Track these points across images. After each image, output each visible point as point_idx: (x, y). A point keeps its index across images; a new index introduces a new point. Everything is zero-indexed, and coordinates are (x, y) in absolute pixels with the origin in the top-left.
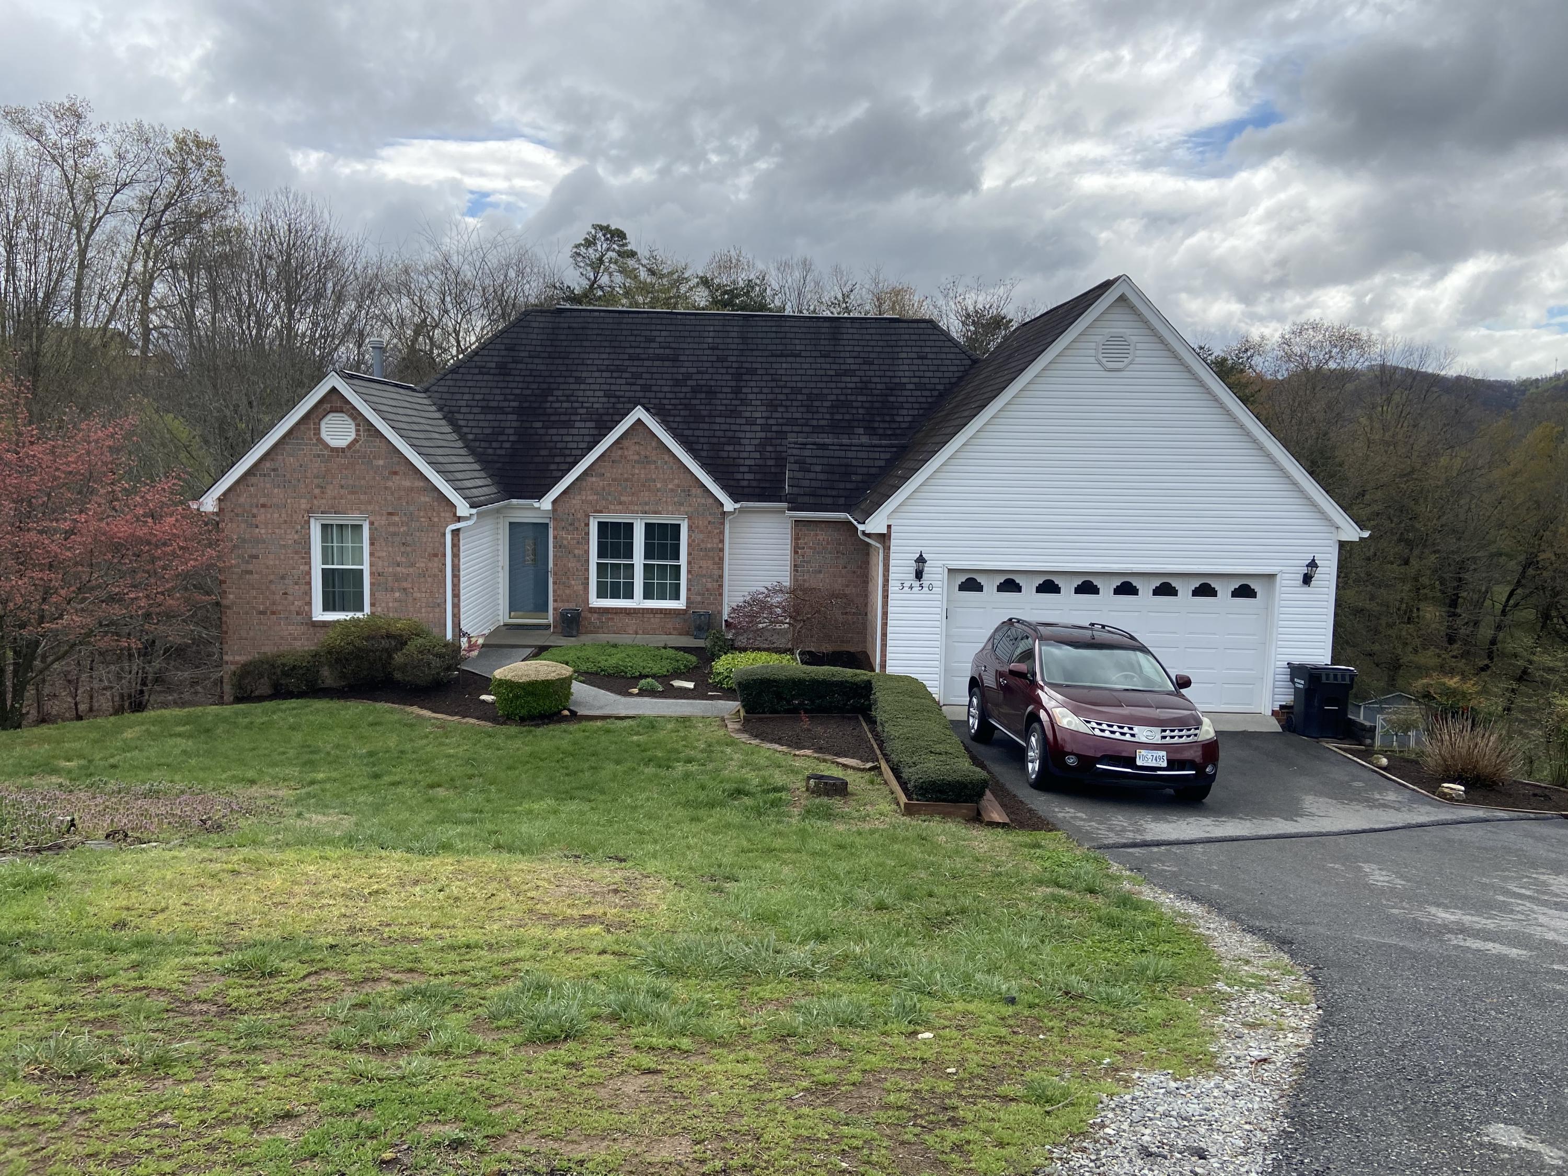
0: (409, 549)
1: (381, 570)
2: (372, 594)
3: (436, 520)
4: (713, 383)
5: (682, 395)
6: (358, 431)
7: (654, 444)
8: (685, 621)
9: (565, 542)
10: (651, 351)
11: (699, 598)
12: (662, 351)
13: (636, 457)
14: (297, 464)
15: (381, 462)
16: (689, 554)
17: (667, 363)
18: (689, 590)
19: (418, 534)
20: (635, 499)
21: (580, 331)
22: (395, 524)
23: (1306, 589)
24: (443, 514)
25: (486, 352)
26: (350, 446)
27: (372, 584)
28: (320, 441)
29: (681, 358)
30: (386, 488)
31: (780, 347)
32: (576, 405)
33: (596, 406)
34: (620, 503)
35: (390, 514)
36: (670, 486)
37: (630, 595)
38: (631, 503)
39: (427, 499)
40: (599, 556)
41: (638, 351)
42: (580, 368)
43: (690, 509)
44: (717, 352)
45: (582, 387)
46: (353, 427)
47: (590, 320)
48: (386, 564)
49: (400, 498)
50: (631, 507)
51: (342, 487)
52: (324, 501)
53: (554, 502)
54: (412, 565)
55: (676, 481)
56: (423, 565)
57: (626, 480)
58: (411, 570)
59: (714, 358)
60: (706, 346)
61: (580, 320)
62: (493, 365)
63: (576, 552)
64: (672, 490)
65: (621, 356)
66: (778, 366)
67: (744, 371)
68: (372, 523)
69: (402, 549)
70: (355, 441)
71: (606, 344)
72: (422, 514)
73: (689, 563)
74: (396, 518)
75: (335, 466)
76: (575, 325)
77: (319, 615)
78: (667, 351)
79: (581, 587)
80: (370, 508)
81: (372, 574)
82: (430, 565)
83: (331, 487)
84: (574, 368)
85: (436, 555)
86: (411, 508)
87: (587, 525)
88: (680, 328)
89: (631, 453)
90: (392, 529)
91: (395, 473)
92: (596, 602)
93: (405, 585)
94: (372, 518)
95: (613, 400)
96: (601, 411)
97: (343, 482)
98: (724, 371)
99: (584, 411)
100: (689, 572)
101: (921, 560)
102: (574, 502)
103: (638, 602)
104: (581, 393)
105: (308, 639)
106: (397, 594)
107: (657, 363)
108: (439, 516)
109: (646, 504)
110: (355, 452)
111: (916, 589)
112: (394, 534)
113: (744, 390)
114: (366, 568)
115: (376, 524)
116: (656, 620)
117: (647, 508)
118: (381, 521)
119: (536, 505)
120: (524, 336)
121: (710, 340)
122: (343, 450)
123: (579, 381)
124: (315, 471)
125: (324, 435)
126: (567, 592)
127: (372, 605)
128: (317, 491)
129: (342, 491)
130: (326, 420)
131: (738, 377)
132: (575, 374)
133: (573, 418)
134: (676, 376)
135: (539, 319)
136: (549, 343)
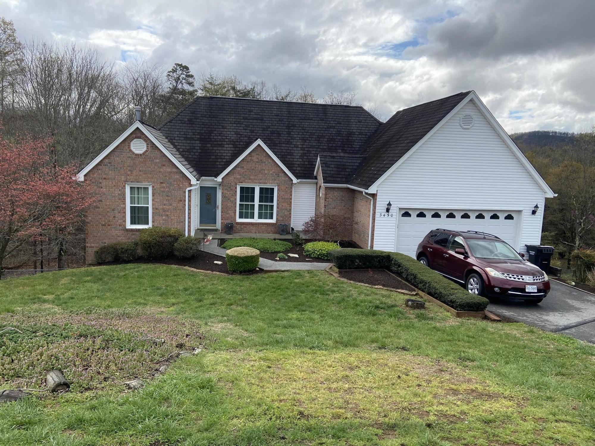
0: (169, 198)
1: (157, 207)
2: (153, 217)
3: (181, 185)
4: (279, 130)
5: (267, 135)
6: (147, 147)
7: (264, 155)
8: (275, 228)
9: (227, 195)
10: (252, 116)
11: (281, 219)
12: (256, 116)
13: (257, 160)
14: (120, 161)
15: (158, 161)
16: (278, 200)
17: (259, 121)
18: (277, 215)
19: (173, 192)
20: (256, 177)
21: (221, 107)
22: (163, 187)
23: (533, 216)
24: (184, 183)
25: (183, 114)
26: (144, 154)
27: (153, 213)
28: (131, 151)
29: (265, 119)
30: (160, 172)
31: (304, 116)
32: (224, 137)
33: (232, 138)
34: (250, 179)
35: (161, 183)
36: (271, 172)
37: (252, 217)
38: (255, 179)
39: (178, 177)
40: (241, 201)
41: (246, 116)
42: (223, 122)
43: (279, 182)
44: (278, 117)
45: (225, 130)
46: (145, 145)
47: (225, 102)
48: (159, 204)
49: (166, 176)
50: (255, 181)
51: (140, 171)
52: (132, 177)
53: (222, 179)
54: (171, 205)
55: (273, 171)
56: (175, 205)
57: (253, 170)
58: (170, 207)
59: (278, 120)
60: (274, 114)
61: (220, 102)
62: (187, 120)
63: (231, 199)
64: (272, 174)
65: (240, 118)
66: (304, 124)
67: (290, 125)
68: (153, 187)
69: (167, 198)
70: (146, 151)
71: (233, 112)
72: (175, 183)
73: (278, 204)
74: (164, 185)
75: (137, 162)
76: (218, 104)
77: (129, 226)
78: (259, 116)
79: (233, 214)
80: (153, 180)
81: (153, 208)
82: (178, 205)
83: (135, 171)
84: (221, 122)
85: (181, 201)
86: (171, 181)
87: (236, 188)
88: (262, 107)
89: (255, 158)
90: (162, 189)
91: (164, 165)
92: (239, 220)
93: (167, 213)
94: (153, 185)
95: (239, 136)
96: (234, 140)
97: (141, 169)
98: (282, 125)
99: (227, 140)
100: (278, 208)
101: (389, 204)
102: (231, 178)
103: (256, 220)
104: (225, 133)
105: (124, 237)
106: (164, 217)
107: (254, 121)
108: (183, 184)
109: (261, 180)
110: (146, 156)
111: (386, 216)
112: (163, 192)
113: (292, 133)
114: (150, 206)
115: (155, 187)
116: (264, 227)
117: (261, 181)
118: (157, 186)
119: (215, 179)
120: (198, 108)
121: (275, 112)
122: (141, 155)
123: (224, 127)
124: (128, 164)
125: (132, 148)
126: (227, 216)
127: (153, 222)
128: (129, 173)
129: (141, 173)
130: (133, 142)
131: (288, 127)
132: (221, 124)
133: (223, 143)
134: (263, 127)
135: (203, 101)
136: (208, 111)
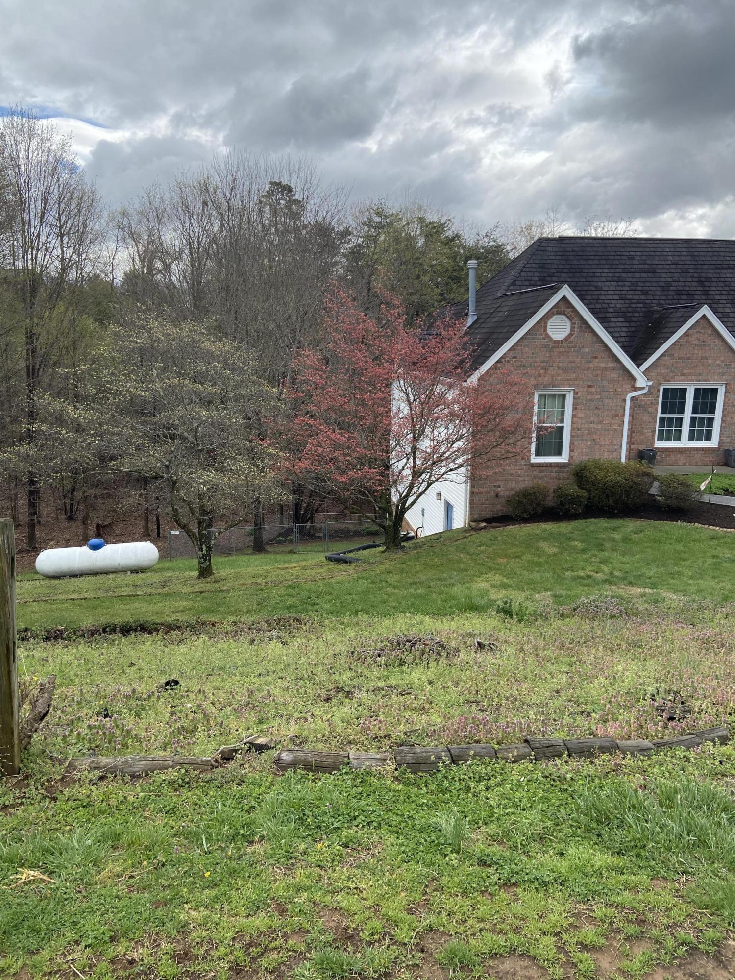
0: (600, 411)
1: (579, 427)
2: (572, 443)
3: (620, 390)
4: (688, 288)
5: (671, 297)
6: (572, 328)
8: (718, 455)
9: (643, 403)
10: (635, 266)
11: (728, 440)
12: (642, 266)
13: (697, 342)
14: (531, 353)
15: (587, 350)
16: (724, 409)
17: (650, 275)
18: (721, 434)
19: (606, 400)
20: (693, 371)
21: (581, 253)
22: (592, 394)
24: (624, 386)
25: (527, 270)
26: (566, 339)
27: (572, 436)
28: (547, 335)
29: (658, 271)
30: (588, 368)
31: (719, 262)
32: (604, 306)
33: (618, 306)
34: (683, 375)
35: (589, 387)
36: (718, 362)
37: (678, 439)
38: (691, 374)
39: (615, 376)
40: (662, 412)
41: (627, 266)
42: (594, 279)
43: (729, 378)
44: (679, 266)
45: (603, 293)
46: (569, 324)
47: (585, 245)
48: (583, 422)
49: (597, 376)
50: (690, 377)
51: (559, 368)
52: (546, 379)
54: (601, 422)
55: (722, 359)
56: (608, 422)
57: (688, 358)
58: (600, 426)
59: (680, 271)
60: (670, 262)
61: (578, 245)
62: (536, 279)
63: (650, 409)
64: (718, 365)
65: (618, 270)
66: (724, 275)
67: (703, 279)
68: (576, 394)
69: (596, 411)
70: (571, 335)
71: (604, 262)
72: (611, 386)
73: (723, 415)
74: (593, 390)
75: (556, 353)
76: (576, 249)
77: (535, 459)
78: (646, 266)
79: (650, 434)
80: (576, 383)
81: (572, 429)
82: (613, 422)
83: (551, 368)
84: (590, 279)
85: (617, 415)
86: (604, 382)
87: (658, 390)
88: (648, 249)
89: (693, 339)
90: (590, 397)
91: (596, 357)
92: (658, 444)
93: (595, 436)
94: (577, 390)
95: (627, 302)
96: (623, 310)
97: (560, 365)
98: (690, 279)
99: (612, 310)
100: (723, 421)
102: (651, 374)
103: (685, 443)
104: (603, 297)
105: (528, 475)
106: (589, 443)
107: (643, 275)
108: (622, 387)
109: (700, 375)
110: (570, 342)
112: (591, 401)
113: (711, 293)
114: (567, 426)
115: (580, 394)
116: (698, 455)
117: (700, 378)
118: (582, 392)
120: (546, 257)
121: (671, 258)
122: (562, 342)
123: (599, 289)
124: (542, 357)
125: (549, 331)
126: (641, 437)
127: (571, 450)
128: (542, 372)
129: (560, 372)
130: (551, 321)
131: (701, 283)
132: (593, 284)
133: (608, 315)
134: (660, 284)
135: (551, 245)
136: (564, 262)
